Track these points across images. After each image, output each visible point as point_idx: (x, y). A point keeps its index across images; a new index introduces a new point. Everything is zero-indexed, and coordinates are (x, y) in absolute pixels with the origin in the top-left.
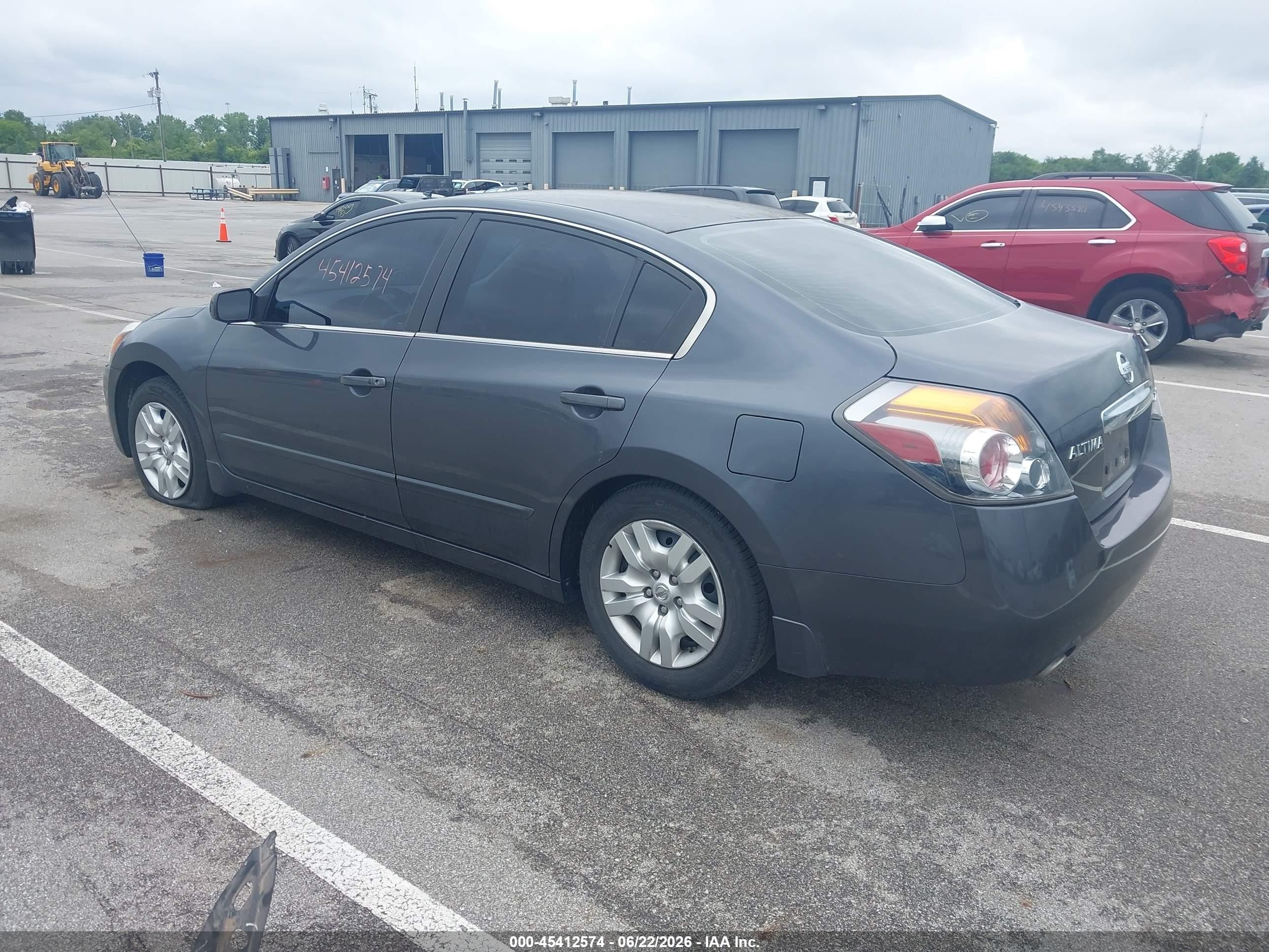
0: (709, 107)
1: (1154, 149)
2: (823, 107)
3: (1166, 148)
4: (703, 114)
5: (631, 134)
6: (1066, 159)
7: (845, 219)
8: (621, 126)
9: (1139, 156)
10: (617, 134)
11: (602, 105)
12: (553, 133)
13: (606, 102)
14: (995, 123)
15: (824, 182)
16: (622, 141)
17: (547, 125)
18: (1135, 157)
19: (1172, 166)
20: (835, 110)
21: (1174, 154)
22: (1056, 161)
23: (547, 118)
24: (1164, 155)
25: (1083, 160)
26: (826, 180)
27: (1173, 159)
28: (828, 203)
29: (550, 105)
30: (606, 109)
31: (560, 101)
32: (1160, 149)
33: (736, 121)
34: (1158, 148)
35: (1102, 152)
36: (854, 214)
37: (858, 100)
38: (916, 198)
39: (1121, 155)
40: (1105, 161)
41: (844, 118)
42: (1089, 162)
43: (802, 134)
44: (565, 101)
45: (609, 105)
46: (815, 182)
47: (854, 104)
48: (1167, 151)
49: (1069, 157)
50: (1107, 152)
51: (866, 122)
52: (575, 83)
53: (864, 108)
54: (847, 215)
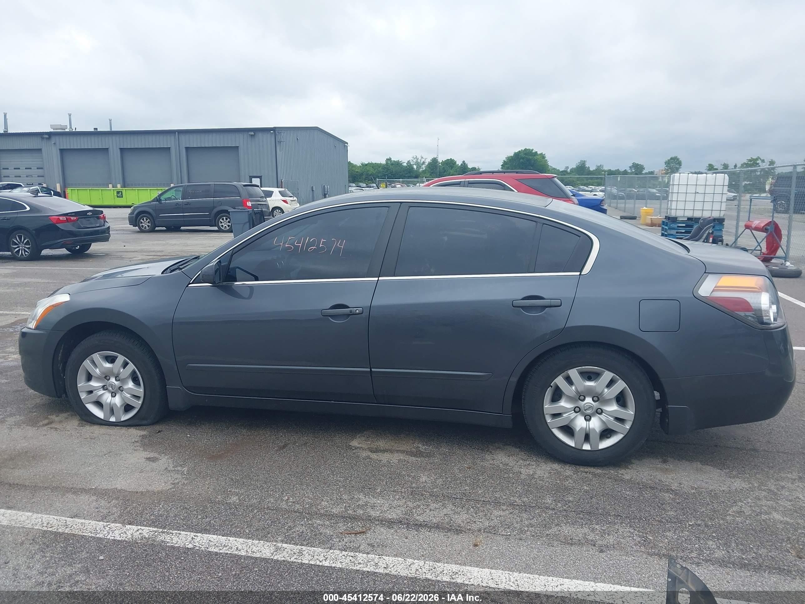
0: (177, 133)
1: (413, 157)
2: (253, 133)
3: (419, 157)
4: (173, 137)
5: (122, 150)
6: (372, 164)
7: (291, 201)
8: (114, 145)
9: (409, 161)
10: (111, 150)
11: (93, 131)
12: (60, 149)
13: (96, 129)
14: (347, 143)
15: (259, 179)
16: (115, 154)
17: (55, 144)
18: (407, 162)
19: (424, 166)
20: (260, 135)
21: (424, 160)
22: (366, 165)
23: (54, 139)
24: (419, 161)
25: (381, 164)
26: (260, 177)
27: (424, 163)
28: (280, 192)
29: (52, 130)
30: (96, 133)
31: (59, 127)
32: (416, 157)
33: (195, 142)
34: (415, 157)
35: (390, 159)
36: (295, 198)
37: (274, 129)
38: (312, 187)
39: (400, 161)
40: (392, 164)
41: (267, 140)
42: (384, 165)
43: (241, 151)
44: (63, 128)
45: (98, 130)
46: (253, 179)
47: (272, 132)
48: (420, 159)
49: (374, 162)
50: (392, 159)
51: (280, 142)
52: (70, 115)
53: (278, 134)
54: (292, 199)
